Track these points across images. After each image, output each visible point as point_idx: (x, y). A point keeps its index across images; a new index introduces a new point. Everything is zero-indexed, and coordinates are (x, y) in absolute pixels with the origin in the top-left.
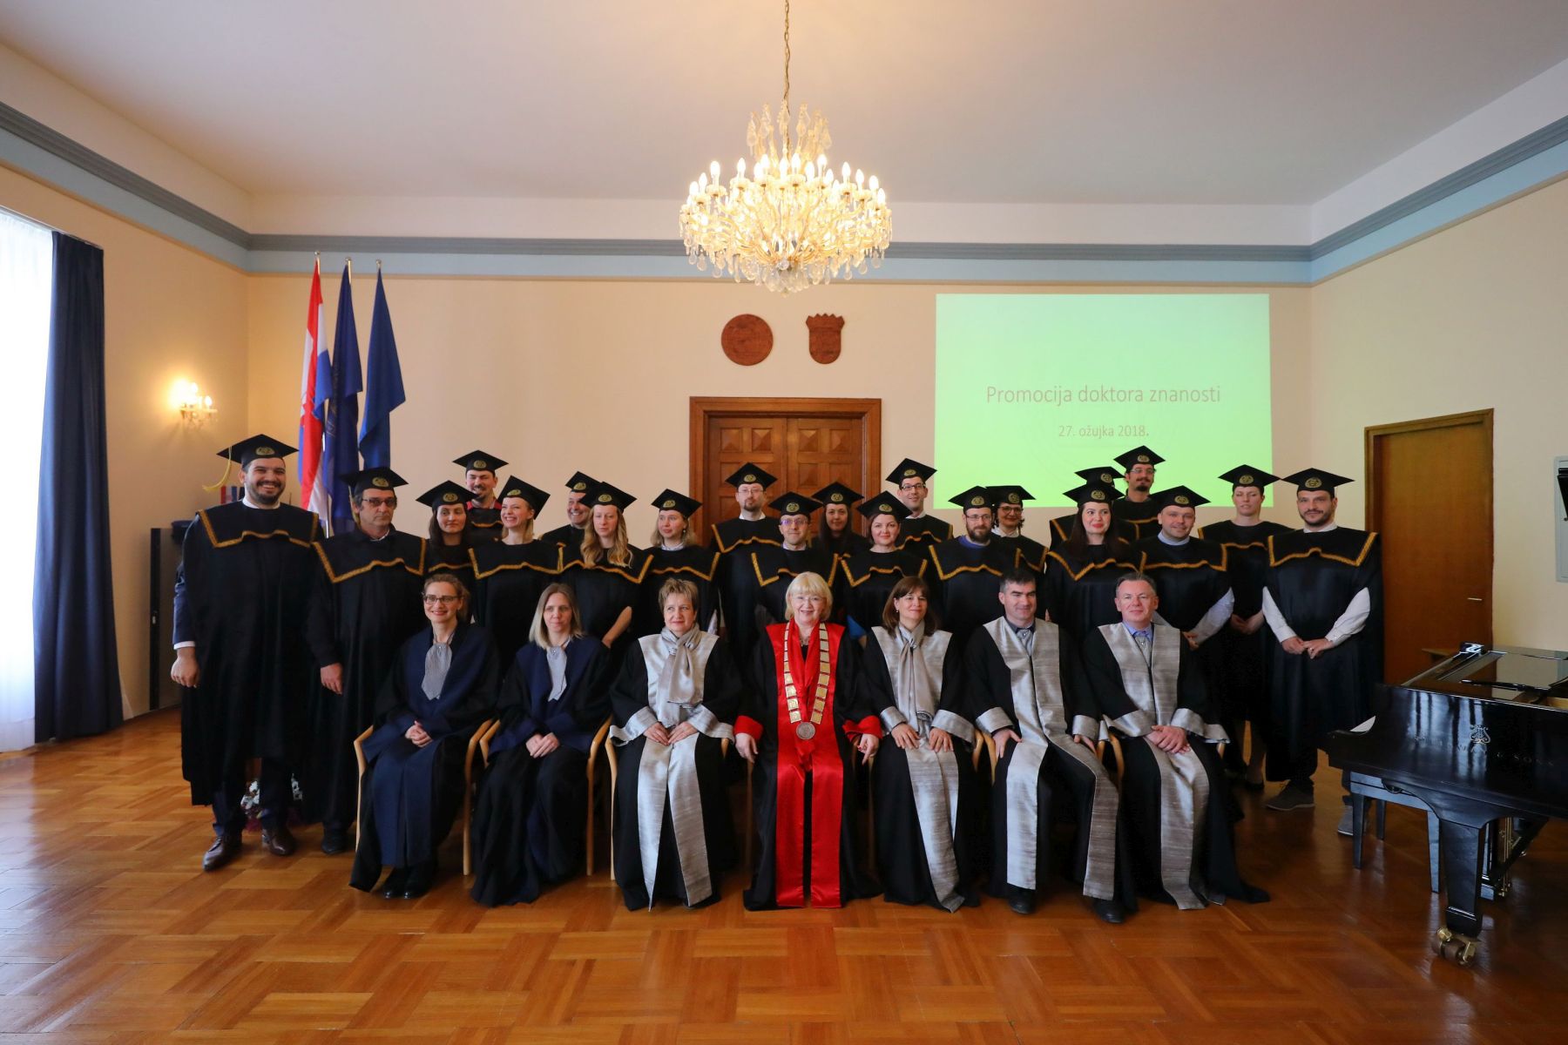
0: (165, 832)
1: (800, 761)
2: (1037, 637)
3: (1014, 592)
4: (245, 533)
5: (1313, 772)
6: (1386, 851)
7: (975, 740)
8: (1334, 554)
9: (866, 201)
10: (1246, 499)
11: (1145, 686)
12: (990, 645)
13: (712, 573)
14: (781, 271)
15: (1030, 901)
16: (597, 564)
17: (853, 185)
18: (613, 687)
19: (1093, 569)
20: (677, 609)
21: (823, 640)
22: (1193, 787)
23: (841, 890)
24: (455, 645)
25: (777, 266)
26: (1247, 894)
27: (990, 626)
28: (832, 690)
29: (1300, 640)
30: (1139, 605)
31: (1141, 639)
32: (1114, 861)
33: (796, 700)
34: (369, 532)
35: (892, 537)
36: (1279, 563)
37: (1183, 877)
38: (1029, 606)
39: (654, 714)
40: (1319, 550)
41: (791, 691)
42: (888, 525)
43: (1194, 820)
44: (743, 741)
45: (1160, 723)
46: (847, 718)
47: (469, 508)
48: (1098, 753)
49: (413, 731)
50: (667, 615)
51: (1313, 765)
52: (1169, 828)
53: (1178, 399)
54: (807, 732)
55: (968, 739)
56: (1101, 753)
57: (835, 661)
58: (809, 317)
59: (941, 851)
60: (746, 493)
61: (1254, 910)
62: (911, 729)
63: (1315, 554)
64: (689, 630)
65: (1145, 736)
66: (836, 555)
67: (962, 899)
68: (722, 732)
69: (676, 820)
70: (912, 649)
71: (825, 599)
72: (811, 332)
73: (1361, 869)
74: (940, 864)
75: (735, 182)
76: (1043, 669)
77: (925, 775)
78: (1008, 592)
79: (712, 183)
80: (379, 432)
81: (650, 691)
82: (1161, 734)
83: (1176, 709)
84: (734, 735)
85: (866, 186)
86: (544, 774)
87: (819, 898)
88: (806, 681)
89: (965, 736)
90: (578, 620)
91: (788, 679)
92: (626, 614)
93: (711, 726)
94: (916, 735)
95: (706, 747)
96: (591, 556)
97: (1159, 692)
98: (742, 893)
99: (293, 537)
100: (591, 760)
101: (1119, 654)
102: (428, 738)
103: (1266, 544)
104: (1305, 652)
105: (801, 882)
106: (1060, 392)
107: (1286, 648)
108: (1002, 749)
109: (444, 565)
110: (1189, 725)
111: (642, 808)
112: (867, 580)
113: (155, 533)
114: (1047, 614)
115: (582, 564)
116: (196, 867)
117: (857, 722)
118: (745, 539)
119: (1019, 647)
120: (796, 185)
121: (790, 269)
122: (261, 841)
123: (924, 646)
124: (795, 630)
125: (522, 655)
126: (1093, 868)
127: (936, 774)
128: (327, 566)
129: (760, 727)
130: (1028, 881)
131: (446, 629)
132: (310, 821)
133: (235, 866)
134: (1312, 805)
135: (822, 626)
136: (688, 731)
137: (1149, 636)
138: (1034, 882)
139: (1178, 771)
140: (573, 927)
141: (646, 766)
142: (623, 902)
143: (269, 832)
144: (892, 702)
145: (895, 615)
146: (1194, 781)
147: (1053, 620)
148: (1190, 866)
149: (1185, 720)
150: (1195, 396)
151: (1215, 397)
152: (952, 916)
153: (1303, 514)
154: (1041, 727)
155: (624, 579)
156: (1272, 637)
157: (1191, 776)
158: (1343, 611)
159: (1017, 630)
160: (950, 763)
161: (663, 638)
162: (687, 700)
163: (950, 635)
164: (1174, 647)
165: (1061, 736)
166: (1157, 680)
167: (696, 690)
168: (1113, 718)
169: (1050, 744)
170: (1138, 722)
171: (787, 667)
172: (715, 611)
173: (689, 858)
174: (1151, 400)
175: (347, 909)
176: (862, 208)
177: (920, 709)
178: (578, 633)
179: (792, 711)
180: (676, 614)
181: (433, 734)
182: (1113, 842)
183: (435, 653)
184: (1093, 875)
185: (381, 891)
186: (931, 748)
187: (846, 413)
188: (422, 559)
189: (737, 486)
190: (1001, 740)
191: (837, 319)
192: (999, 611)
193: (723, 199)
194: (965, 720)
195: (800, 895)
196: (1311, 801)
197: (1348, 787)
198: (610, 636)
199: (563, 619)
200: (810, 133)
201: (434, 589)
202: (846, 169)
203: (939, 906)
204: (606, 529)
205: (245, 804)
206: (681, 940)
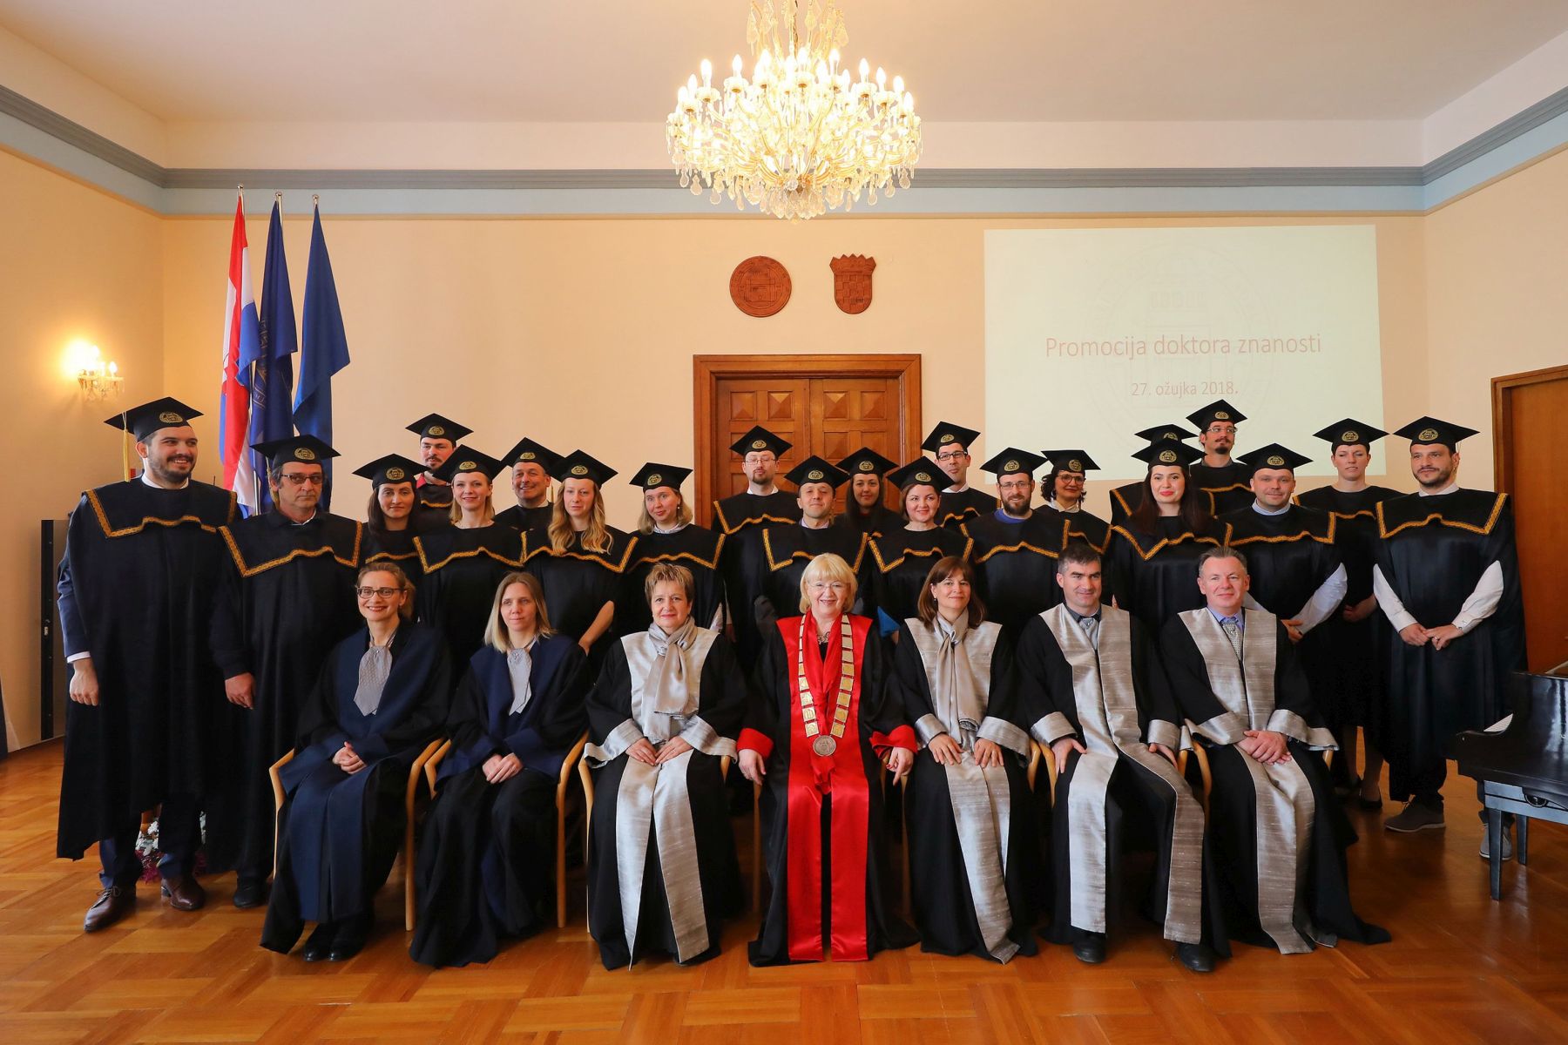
0: (42, 886)
1: (816, 782)
2: (1103, 627)
3: (1073, 573)
4: (146, 520)
5: (1440, 784)
6: (1530, 879)
7: (1031, 753)
8: (1457, 520)
9: (888, 105)
10: (1352, 460)
11: (1236, 683)
12: (1048, 639)
13: (716, 560)
14: (790, 192)
15: (1099, 947)
16: (569, 550)
17: (873, 85)
18: (589, 696)
19: (1166, 545)
20: (667, 599)
21: (845, 636)
22: (1295, 804)
23: (867, 940)
24: (396, 649)
25: (785, 187)
26: (1366, 934)
27: (1047, 616)
28: (857, 696)
29: (1422, 628)
30: (1230, 587)
31: (1230, 627)
32: (1200, 896)
33: (812, 709)
34: (290, 515)
35: (932, 512)
36: (1392, 533)
37: (1285, 914)
38: (1092, 590)
39: (640, 728)
40: (1440, 517)
41: (807, 698)
42: (926, 498)
43: (1297, 844)
44: (748, 760)
45: (1254, 727)
46: (875, 730)
47: (418, 485)
48: (1179, 767)
49: (342, 754)
50: (655, 608)
51: (1441, 776)
52: (1267, 854)
53: (1272, 350)
54: (825, 747)
55: (1022, 751)
56: (1183, 768)
57: (860, 661)
58: (834, 259)
59: (989, 888)
60: (753, 462)
61: (1372, 952)
62: (952, 741)
63: (1435, 522)
64: (682, 625)
65: (1236, 743)
66: (865, 534)
67: (1017, 947)
68: (722, 748)
69: (665, 857)
70: (953, 645)
71: (849, 586)
72: (836, 276)
73: (1500, 900)
74: (989, 904)
75: (729, 83)
76: (1112, 664)
77: (969, 795)
78: (1068, 574)
79: (703, 86)
80: (318, 400)
81: (634, 700)
82: (1256, 741)
83: (1273, 711)
84: (737, 751)
85: (889, 87)
86: (502, 804)
87: (841, 950)
88: (824, 687)
89: (1018, 748)
90: (544, 615)
91: (803, 683)
92: (608, 609)
93: (709, 741)
94: (959, 748)
95: (701, 768)
96: (560, 540)
97: (1253, 690)
98: (747, 944)
99: (206, 524)
100: (561, 787)
101: (1204, 646)
102: (361, 762)
103: (1374, 511)
104: (1429, 642)
105: (820, 929)
106: (1132, 343)
107: (1405, 638)
108: (1063, 763)
109: (386, 555)
110: (1289, 729)
111: (621, 843)
112: (901, 565)
113: (47, 526)
114: (1114, 600)
115: (549, 551)
116: (76, 927)
117: (887, 733)
118: (754, 518)
119: (1082, 639)
120: (803, 85)
121: (799, 190)
122: (159, 895)
123: (968, 640)
124: (811, 624)
125: (476, 659)
126: (1176, 905)
127: (982, 794)
128: (237, 555)
129: (769, 741)
130: (1096, 922)
131: (384, 629)
132: (219, 868)
133: (124, 926)
134: (1441, 825)
135: (845, 619)
136: (680, 748)
137: (1240, 623)
138: (1104, 924)
139: (1276, 784)
140: (537, 991)
141: (626, 791)
142: (599, 959)
143: (171, 883)
144: (929, 708)
145: (933, 604)
146: (1297, 797)
147: (1121, 606)
148: (1293, 901)
149: (1284, 724)
150: (1292, 346)
151: (1315, 347)
152: (1005, 968)
153: (1416, 473)
154: (1110, 735)
155: (604, 567)
156: (1387, 625)
157: (1292, 790)
158: (1471, 590)
159: (1079, 619)
160: (999, 780)
161: (650, 636)
162: (678, 710)
163: (999, 626)
164: (1270, 635)
165: (1133, 745)
166: (1250, 676)
167: (690, 699)
168: (1197, 723)
169: (1122, 756)
170: (1228, 727)
171: (801, 671)
172: (720, 605)
173: (680, 905)
174: (1240, 351)
175: (260, 974)
176: (885, 113)
177: (963, 717)
178: (545, 631)
179: (808, 722)
180: (666, 605)
181: (366, 757)
182: (1200, 873)
183: (371, 659)
184: (1174, 912)
185: (300, 953)
186: (976, 762)
187: (881, 372)
188: (357, 548)
189: (744, 454)
190: (1061, 751)
191: (866, 260)
192: (1056, 596)
193: (716, 105)
194: (1017, 728)
195: (819, 945)
196: (1442, 821)
197: (1483, 800)
198: (588, 638)
199: (524, 614)
200: (822, 27)
201: (371, 579)
202: (864, 67)
203: (987, 956)
204: (579, 508)
205: (142, 849)
206: (669, 1003)
